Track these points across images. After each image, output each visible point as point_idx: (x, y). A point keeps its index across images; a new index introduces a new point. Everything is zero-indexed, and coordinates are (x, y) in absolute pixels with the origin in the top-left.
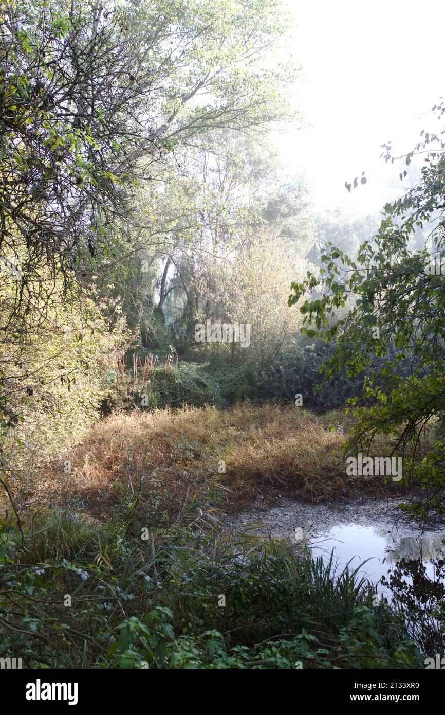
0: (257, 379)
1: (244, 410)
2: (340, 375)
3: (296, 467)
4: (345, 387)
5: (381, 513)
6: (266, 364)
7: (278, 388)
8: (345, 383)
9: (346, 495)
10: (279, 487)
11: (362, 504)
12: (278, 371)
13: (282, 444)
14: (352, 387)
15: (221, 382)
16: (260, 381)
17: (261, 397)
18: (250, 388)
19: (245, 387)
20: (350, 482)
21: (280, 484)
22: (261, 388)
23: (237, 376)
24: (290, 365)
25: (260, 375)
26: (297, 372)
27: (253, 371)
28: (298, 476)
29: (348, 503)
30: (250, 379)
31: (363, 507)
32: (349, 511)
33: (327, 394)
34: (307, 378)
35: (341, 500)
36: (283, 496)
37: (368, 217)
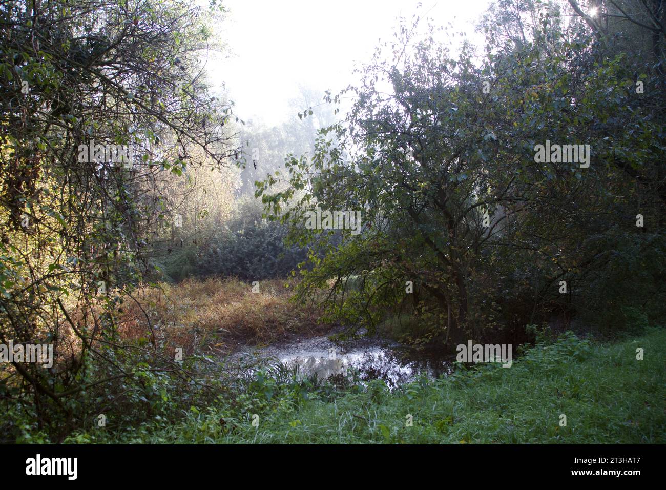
0: (198, 259)
1: (192, 285)
2: (266, 253)
3: (247, 322)
4: (270, 262)
5: (314, 346)
6: (204, 247)
7: (216, 266)
8: (269, 259)
9: (287, 338)
10: (237, 337)
11: (299, 342)
12: (215, 252)
13: (229, 307)
14: (275, 262)
15: (165, 264)
16: (200, 261)
17: (202, 274)
18: (192, 267)
19: (188, 267)
20: (288, 329)
21: (238, 335)
22: (201, 267)
23: (179, 259)
24: (225, 248)
25: (200, 256)
26: (231, 252)
27: (194, 254)
28: (251, 328)
29: (289, 343)
30: (192, 260)
31: (300, 344)
32: (290, 347)
33: (256, 269)
34: (238, 256)
35: (284, 341)
36: (241, 344)
37: (274, 128)
